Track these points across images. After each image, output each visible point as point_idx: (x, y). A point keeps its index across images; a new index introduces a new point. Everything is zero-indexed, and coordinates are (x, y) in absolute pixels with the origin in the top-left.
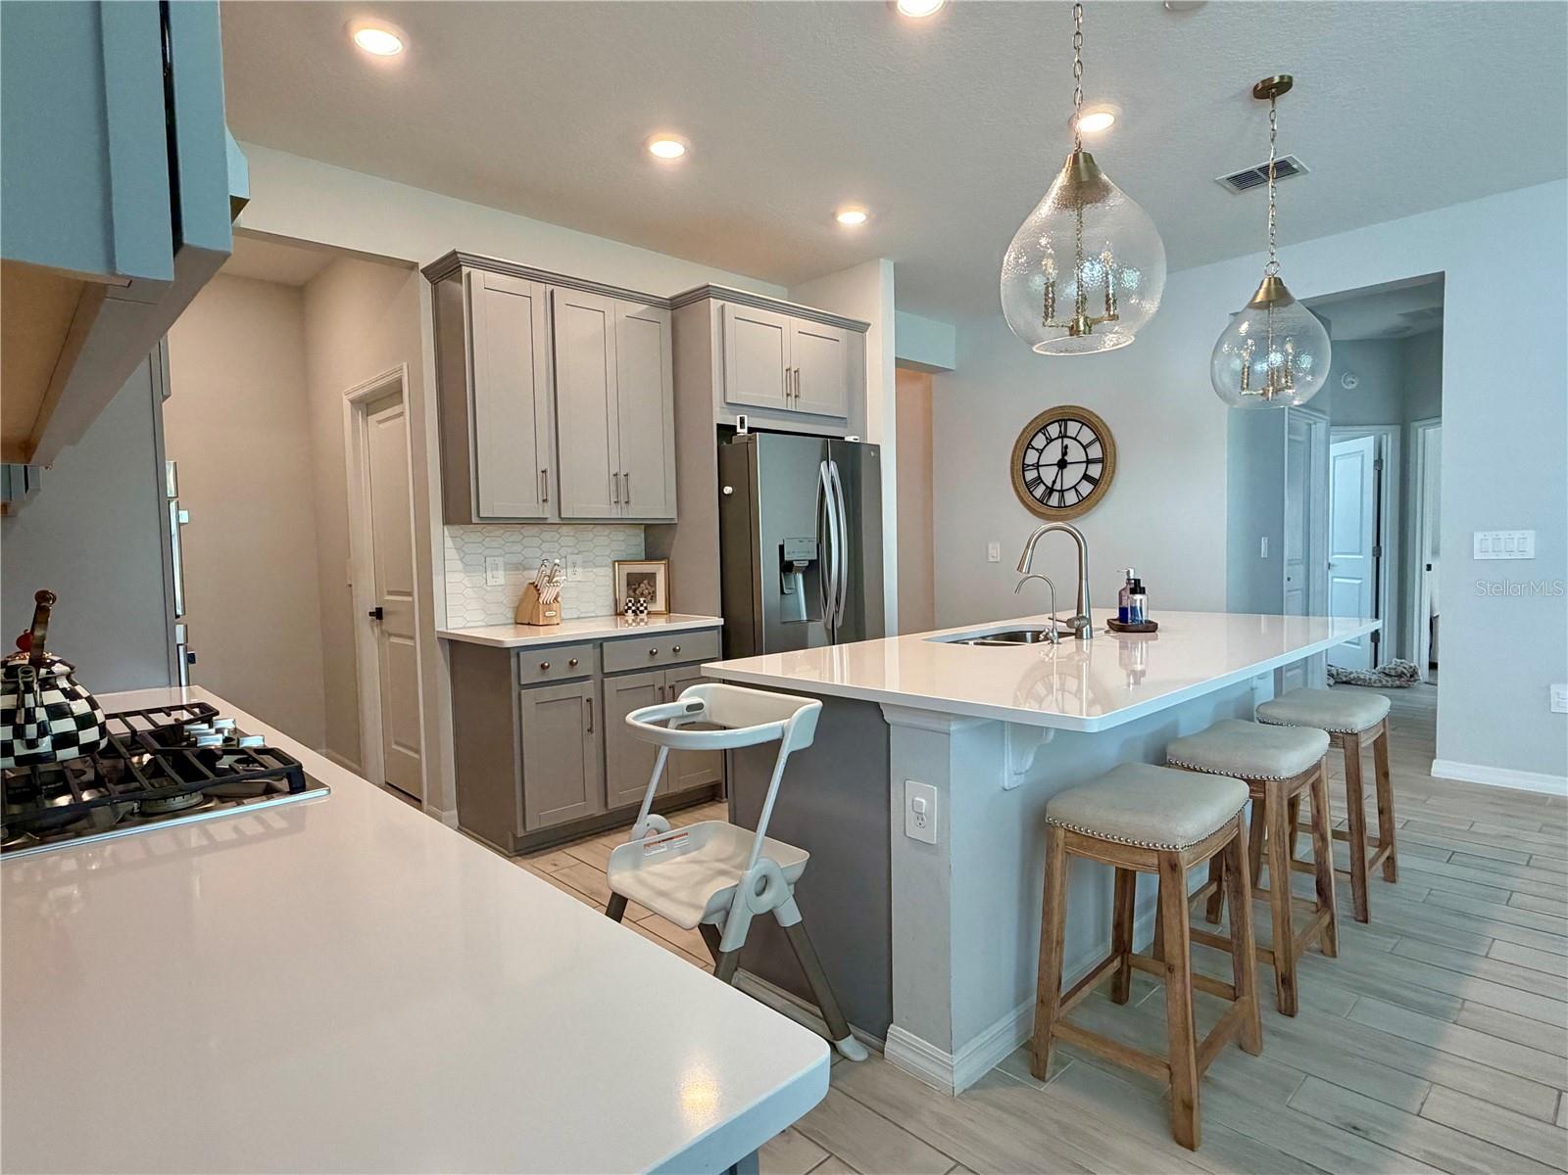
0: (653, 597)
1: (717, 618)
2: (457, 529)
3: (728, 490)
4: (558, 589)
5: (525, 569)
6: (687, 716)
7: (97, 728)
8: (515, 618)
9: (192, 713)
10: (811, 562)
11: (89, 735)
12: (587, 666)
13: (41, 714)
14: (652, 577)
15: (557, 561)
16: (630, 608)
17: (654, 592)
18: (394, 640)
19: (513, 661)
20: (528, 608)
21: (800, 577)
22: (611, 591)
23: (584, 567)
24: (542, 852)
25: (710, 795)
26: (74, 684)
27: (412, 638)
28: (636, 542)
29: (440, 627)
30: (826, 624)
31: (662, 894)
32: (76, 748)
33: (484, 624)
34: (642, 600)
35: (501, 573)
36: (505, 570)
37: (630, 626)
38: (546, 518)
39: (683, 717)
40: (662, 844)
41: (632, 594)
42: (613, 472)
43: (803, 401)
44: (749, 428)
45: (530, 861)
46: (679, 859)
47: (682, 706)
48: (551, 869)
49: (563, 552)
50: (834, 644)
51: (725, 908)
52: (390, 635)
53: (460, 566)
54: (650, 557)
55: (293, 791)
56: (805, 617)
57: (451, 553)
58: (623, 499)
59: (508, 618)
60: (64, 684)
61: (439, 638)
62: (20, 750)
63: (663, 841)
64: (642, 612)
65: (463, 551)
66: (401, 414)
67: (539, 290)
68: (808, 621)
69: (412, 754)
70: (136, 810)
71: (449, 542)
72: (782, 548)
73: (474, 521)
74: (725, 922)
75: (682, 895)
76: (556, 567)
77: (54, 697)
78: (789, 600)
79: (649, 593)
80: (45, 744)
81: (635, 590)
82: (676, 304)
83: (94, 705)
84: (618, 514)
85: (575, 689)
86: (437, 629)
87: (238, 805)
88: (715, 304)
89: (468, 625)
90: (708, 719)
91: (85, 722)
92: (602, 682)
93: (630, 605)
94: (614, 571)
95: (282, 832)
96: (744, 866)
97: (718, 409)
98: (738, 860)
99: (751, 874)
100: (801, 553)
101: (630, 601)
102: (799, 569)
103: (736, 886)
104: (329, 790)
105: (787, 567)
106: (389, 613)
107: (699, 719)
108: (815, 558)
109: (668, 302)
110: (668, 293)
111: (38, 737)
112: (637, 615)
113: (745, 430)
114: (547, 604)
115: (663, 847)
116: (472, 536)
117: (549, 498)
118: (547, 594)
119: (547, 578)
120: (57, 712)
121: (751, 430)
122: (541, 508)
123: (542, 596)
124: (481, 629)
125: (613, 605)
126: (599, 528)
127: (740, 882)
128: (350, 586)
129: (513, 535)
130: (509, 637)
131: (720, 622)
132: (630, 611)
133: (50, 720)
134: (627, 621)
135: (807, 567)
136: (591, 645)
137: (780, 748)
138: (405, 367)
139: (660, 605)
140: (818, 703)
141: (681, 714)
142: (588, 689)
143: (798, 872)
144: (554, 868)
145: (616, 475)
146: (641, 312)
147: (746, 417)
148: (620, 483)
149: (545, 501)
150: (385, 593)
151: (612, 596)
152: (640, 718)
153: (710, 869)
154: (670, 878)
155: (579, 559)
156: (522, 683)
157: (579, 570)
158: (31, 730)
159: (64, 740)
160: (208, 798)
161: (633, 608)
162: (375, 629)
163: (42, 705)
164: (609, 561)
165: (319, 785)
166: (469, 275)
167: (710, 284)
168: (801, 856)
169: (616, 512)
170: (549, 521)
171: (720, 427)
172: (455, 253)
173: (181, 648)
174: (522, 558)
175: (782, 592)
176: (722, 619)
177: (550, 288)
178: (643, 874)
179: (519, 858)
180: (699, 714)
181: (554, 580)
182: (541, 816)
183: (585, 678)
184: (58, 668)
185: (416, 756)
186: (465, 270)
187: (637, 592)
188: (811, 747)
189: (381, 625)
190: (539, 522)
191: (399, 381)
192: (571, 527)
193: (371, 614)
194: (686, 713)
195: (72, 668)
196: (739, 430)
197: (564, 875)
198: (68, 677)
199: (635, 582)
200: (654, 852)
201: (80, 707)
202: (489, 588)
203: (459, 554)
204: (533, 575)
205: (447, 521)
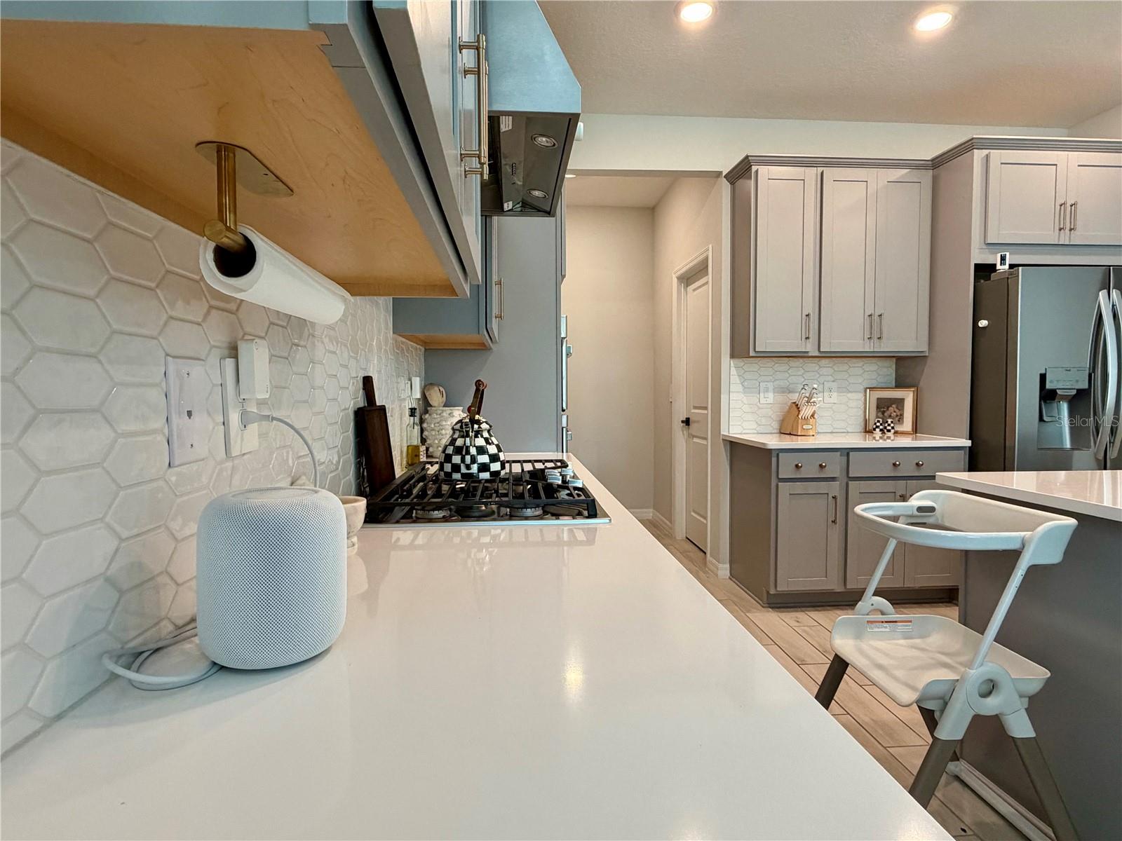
0: (900, 419)
1: (964, 440)
2: (739, 362)
3: (983, 323)
4: (814, 408)
5: (790, 392)
6: (917, 516)
7: (499, 463)
8: (780, 429)
9: (555, 464)
10: (1079, 391)
11: (495, 467)
12: (834, 469)
13: (473, 451)
14: (900, 403)
15: (815, 386)
16: (877, 427)
17: (902, 415)
18: (695, 440)
19: (774, 460)
20: (790, 421)
21: (1065, 407)
22: (861, 413)
23: (838, 392)
24: (789, 609)
25: (947, 596)
26: (491, 435)
27: (706, 439)
28: (887, 372)
29: (724, 432)
30: (1095, 454)
31: (880, 667)
32: (488, 473)
33: (756, 432)
34: (889, 421)
35: (771, 395)
36: (774, 393)
37: (877, 441)
38: (808, 352)
39: (911, 516)
40: (885, 625)
41: (881, 416)
42: (868, 313)
43: (1078, 233)
44: (1010, 265)
45: (779, 614)
46: (902, 642)
47: (912, 507)
48: (793, 623)
49: (822, 379)
50: (1105, 468)
51: (942, 698)
52: (694, 436)
53: (740, 388)
54: (900, 384)
55: (590, 517)
56: (1068, 445)
57: (735, 379)
58: (876, 335)
59: (774, 429)
60: (486, 434)
61: (723, 440)
62: (464, 470)
63: (886, 622)
64: (889, 431)
65: (744, 378)
66: (707, 283)
67: (812, 173)
68: (1072, 449)
69: (702, 520)
70: (508, 513)
71: (733, 371)
72: (1043, 378)
73: (751, 355)
74: (942, 711)
75: (899, 673)
76: (814, 391)
77: (480, 442)
78: (1049, 428)
79: (897, 416)
80: (475, 468)
81: (883, 413)
82: (937, 163)
83: (499, 450)
84: (870, 348)
85: (823, 487)
86: (722, 433)
87: (556, 519)
88: (978, 155)
89: (744, 432)
90: (940, 522)
91: (494, 458)
92: (847, 485)
93: (878, 424)
94: (866, 396)
95: (581, 543)
96: (969, 665)
97: (977, 251)
98: (963, 659)
99: (976, 674)
100: (1066, 381)
101: (878, 421)
102: (1064, 398)
103: (958, 680)
104: (610, 520)
105: (1048, 396)
106: (695, 422)
107: (931, 521)
108: (1086, 386)
109: (930, 163)
110: (929, 156)
111: (471, 464)
112: (884, 433)
113: (1007, 267)
114: (806, 419)
115: (886, 627)
116: (753, 366)
117: (810, 336)
118: (806, 411)
119: (807, 399)
120: (481, 450)
121: (1011, 266)
122: (804, 344)
123: (801, 413)
124: (754, 435)
125: (863, 424)
126: (854, 360)
127: (961, 678)
128: (671, 402)
129: (782, 366)
130: (773, 442)
131: (968, 443)
132: (878, 430)
133: (478, 454)
134: (874, 438)
135: (1075, 395)
136: (839, 453)
137: (1018, 559)
138: (711, 249)
139: (907, 425)
140: (1072, 522)
141: (910, 513)
142: (835, 488)
143: (1034, 688)
144: (797, 624)
145: (870, 316)
146: (902, 176)
147: (1008, 254)
148: (875, 325)
149: (807, 338)
150: (692, 407)
151: (862, 416)
152: (868, 510)
153: (932, 658)
154: (887, 655)
155: (834, 385)
156: (780, 477)
157: (835, 395)
158: (468, 458)
159: (484, 468)
160: (545, 512)
161: (881, 427)
162: (685, 432)
163: (475, 446)
164: (862, 388)
165: (606, 515)
166: (757, 171)
167: (974, 136)
168: (1043, 673)
169: (867, 347)
170: (810, 355)
171: (978, 267)
172: (747, 157)
173: (564, 429)
174: (788, 383)
175: (1041, 419)
176: (970, 441)
177: (820, 170)
178: (864, 646)
179: (770, 609)
180: (930, 516)
181: (812, 401)
182: (788, 582)
183: (833, 479)
184: (484, 426)
185: (705, 522)
186: (754, 168)
187: (886, 414)
188: (1059, 563)
189: (689, 428)
190: (802, 356)
191: (707, 259)
192: (830, 360)
193: (683, 422)
194: (916, 513)
195: (491, 426)
196: (998, 267)
197: (805, 631)
198: (489, 431)
199: (884, 406)
200: (877, 630)
201: (492, 450)
202: (761, 406)
203: (740, 380)
204: (795, 397)
205: (733, 356)
